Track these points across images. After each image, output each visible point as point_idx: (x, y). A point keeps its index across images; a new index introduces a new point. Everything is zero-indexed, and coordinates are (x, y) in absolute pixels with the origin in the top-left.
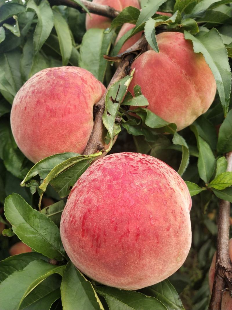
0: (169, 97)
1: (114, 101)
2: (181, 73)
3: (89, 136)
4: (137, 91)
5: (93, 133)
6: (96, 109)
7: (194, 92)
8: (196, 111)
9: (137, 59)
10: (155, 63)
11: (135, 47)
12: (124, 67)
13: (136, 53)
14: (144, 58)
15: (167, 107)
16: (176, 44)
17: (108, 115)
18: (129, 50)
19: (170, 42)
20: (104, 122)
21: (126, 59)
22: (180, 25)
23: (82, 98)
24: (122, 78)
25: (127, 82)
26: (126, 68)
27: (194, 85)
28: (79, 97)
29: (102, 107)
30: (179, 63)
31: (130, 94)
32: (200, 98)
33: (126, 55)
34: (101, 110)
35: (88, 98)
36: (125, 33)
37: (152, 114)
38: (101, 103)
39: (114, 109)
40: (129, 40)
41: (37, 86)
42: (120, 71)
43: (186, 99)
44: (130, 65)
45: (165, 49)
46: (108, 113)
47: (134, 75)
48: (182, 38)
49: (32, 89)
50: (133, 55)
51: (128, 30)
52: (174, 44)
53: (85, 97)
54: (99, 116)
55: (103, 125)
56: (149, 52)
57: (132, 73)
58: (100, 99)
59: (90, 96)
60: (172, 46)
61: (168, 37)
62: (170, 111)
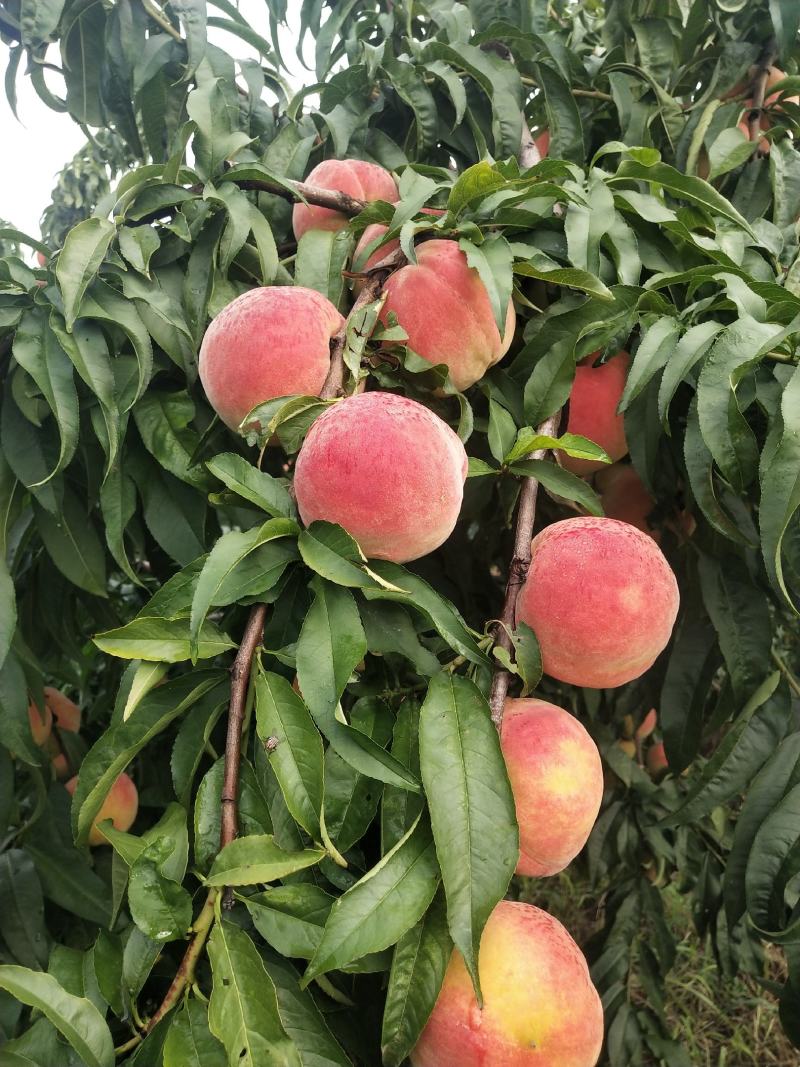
0: (438, 329)
1: (359, 334)
2: (454, 295)
3: (325, 377)
4: (390, 321)
5: (330, 374)
6: (334, 343)
7: (473, 324)
8: (481, 352)
9: (392, 277)
10: (417, 282)
11: (388, 260)
12: (371, 289)
13: (390, 269)
14: (401, 276)
15: (436, 345)
16: (447, 256)
17: (350, 352)
18: (379, 264)
19: (437, 254)
20: (346, 360)
21: (375, 277)
22: (455, 230)
23: (315, 324)
24: (370, 303)
25: (378, 307)
26: (376, 290)
27: (473, 313)
28: (311, 323)
29: (342, 341)
30: (450, 282)
31: (381, 324)
32: (484, 331)
33: (375, 272)
34: (341, 345)
35: (323, 326)
36: (371, 240)
37: (415, 355)
38: (340, 335)
39: (359, 344)
40: (379, 250)
41: (251, 309)
42: (366, 294)
43: (463, 332)
44: (381, 286)
45: (431, 264)
46: (350, 349)
47: (387, 298)
48: (456, 249)
49: (244, 312)
50: (385, 272)
51: (377, 235)
52: (443, 256)
53: (319, 325)
54: (338, 352)
55: (344, 364)
56: (407, 267)
57: (384, 296)
58: (339, 331)
59: (325, 324)
60: (440, 259)
61: (436, 247)
62: (441, 350)
